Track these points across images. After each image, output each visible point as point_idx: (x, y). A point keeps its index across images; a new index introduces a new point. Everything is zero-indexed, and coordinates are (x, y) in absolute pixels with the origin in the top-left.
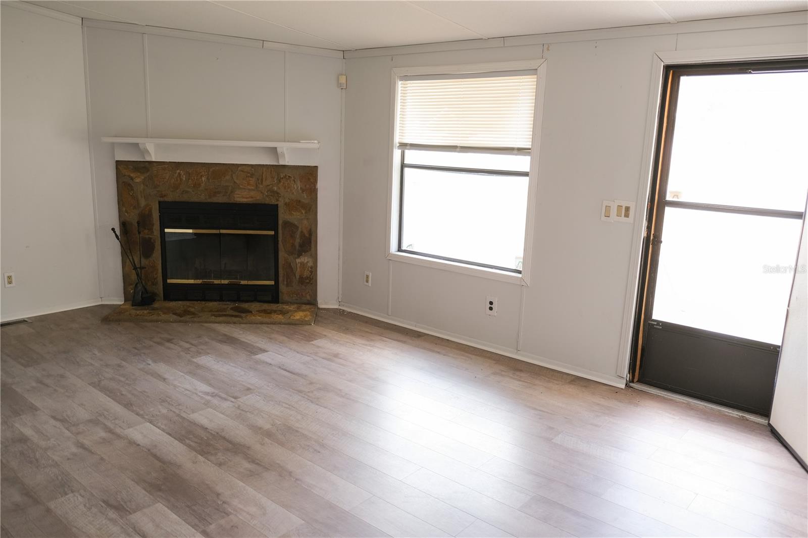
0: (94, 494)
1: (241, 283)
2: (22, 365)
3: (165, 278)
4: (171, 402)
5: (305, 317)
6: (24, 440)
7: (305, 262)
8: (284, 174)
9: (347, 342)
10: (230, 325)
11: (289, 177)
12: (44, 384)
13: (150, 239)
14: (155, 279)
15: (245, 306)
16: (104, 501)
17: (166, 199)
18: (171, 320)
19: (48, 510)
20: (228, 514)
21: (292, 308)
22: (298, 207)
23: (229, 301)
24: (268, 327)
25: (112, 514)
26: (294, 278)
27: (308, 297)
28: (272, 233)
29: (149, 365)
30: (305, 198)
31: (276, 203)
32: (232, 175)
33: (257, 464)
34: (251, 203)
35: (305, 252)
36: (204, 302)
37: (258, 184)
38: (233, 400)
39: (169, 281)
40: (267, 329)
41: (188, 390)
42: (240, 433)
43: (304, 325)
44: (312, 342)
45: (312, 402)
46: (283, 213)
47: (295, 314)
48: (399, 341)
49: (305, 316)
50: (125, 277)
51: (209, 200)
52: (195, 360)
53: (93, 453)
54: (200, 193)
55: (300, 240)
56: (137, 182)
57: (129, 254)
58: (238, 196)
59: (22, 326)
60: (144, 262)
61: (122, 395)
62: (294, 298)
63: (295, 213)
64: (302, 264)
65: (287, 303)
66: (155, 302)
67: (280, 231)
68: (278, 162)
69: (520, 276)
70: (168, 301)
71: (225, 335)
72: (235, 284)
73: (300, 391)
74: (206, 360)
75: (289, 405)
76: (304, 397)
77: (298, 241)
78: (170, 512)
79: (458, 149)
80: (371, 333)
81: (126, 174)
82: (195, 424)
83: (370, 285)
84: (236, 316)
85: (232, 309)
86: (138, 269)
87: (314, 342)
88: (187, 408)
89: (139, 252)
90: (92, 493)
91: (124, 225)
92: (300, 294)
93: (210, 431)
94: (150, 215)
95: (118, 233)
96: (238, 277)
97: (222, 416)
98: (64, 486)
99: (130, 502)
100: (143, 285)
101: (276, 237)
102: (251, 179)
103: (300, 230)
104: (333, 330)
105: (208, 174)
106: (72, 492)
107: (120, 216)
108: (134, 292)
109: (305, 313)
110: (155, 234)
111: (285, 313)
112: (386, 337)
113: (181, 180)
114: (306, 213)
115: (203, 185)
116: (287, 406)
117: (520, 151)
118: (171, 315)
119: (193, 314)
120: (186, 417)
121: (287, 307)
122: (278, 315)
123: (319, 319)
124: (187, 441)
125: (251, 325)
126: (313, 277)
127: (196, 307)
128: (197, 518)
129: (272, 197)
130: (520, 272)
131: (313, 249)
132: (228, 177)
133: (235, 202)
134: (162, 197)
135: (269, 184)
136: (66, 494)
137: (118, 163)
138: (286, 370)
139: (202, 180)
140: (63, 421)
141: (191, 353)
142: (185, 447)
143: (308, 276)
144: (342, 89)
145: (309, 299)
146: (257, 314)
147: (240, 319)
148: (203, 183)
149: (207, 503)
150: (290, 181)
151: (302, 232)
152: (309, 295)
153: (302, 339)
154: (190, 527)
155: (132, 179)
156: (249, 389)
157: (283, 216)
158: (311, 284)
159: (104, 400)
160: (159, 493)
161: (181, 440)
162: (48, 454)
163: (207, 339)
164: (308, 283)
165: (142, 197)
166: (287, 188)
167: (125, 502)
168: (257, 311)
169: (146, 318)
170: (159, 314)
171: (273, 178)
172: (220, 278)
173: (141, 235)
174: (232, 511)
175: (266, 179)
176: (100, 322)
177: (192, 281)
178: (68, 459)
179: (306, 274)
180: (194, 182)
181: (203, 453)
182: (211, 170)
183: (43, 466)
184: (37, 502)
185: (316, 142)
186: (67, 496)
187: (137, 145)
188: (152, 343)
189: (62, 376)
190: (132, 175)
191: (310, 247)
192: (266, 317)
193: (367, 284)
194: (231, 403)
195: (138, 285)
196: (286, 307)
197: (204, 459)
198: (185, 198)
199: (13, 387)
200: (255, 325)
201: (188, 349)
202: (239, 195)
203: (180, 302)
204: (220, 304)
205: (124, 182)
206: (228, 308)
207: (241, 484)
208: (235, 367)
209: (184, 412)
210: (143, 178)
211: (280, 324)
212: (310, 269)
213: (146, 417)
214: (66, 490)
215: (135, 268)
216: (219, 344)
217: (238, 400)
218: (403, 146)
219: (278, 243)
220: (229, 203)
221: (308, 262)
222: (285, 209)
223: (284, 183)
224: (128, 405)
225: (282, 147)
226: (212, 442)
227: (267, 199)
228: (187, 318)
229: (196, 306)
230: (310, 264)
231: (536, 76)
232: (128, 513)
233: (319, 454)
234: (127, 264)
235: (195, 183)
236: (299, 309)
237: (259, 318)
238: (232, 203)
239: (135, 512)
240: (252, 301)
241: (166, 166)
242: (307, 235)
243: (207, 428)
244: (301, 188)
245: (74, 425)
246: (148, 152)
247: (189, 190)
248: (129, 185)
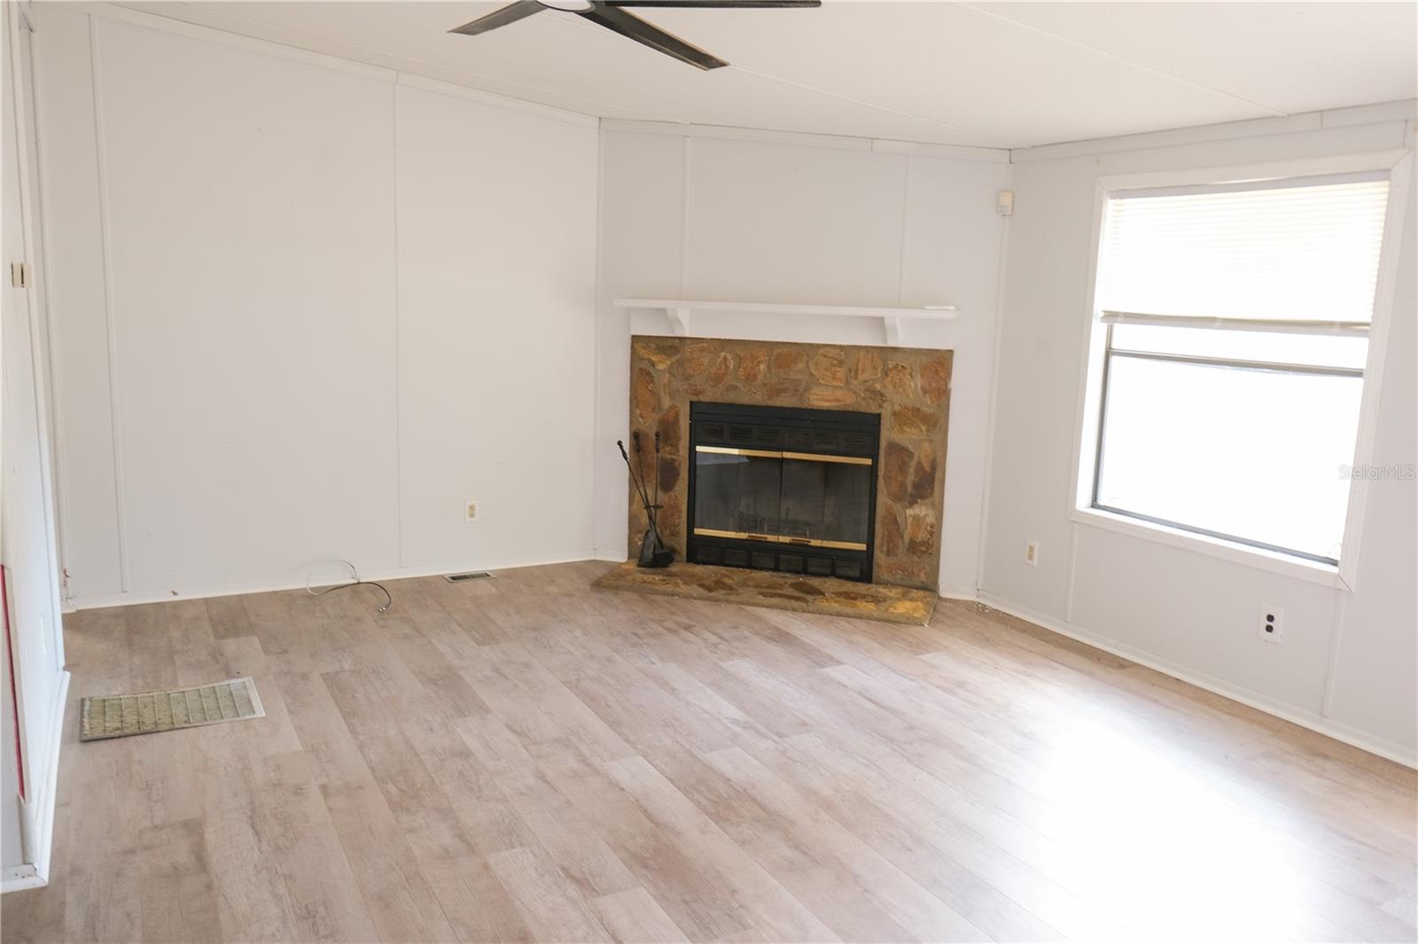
0: (551, 853)
1: (810, 544)
2: (476, 641)
3: (691, 525)
4: (678, 728)
5: (913, 612)
6: (465, 754)
7: (922, 515)
8: (894, 363)
9: (985, 664)
10: (787, 612)
11: (903, 367)
12: (500, 674)
13: (674, 460)
14: (675, 526)
15: (815, 582)
16: (564, 869)
17: (702, 398)
18: (695, 595)
19: (486, 866)
20: (745, 927)
21: (893, 592)
22: (915, 420)
23: (789, 571)
24: (848, 622)
25: (572, 890)
26: (901, 541)
27: (923, 577)
28: (869, 462)
29: (654, 663)
30: (927, 404)
31: (878, 411)
32: (807, 361)
33: (803, 852)
34: (836, 409)
35: (923, 498)
36: (748, 571)
37: (849, 378)
38: (776, 738)
39: (698, 531)
40: (847, 626)
41: (707, 713)
42: (782, 795)
43: (910, 624)
44: (922, 656)
45: (908, 761)
46: (888, 429)
47: (896, 605)
48: (1080, 671)
49: (915, 610)
50: (633, 520)
51: (769, 403)
52: (724, 665)
53: (557, 791)
54: (754, 390)
55: (916, 477)
56: (661, 371)
57: (640, 484)
58: (816, 397)
59: (481, 582)
60: (663, 498)
61: (609, 706)
62: (898, 577)
63: (909, 430)
64: (916, 519)
65: (885, 584)
66: (674, 563)
67: (882, 459)
68: (885, 341)
69: (1334, 570)
70: (693, 562)
71: (777, 629)
72: (801, 545)
73: (891, 740)
74: (742, 667)
75: (868, 761)
76: (895, 750)
77: (911, 478)
78: (657, 904)
79: (1217, 324)
80: (1031, 652)
81: (646, 356)
82: (712, 769)
83: (1035, 565)
84: (797, 599)
85: (794, 586)
86: (652, 509)
87: (926, 657)
88: (702, 741)
89: (655, 481)
90: (548, 853)
91: (636, 436)
92: (910, 570)
93: (734, 785)
94: (676, 422)
95: (627, 450)
96: (808, 533)
97: (756, 763)
98: (510, 834)
99: (600, 877)
100: (657, 535)
101: (873, 470)
102: (838, 369)
103: (916, 458)
104: (961, 639)
105: (770, 360)
106: (522, 845)
107: (631, 423)
108: (644, 544)
109: (914, 604)
110: (681, 453)
111: (880, 602)
112: (1057, 662)
113: (727, 367)
114: (928, 430)
115: (760, 377)
116: (865, 762)
117: (1347, 328)
118: (695, 586)
119: (730, 588)
120: (699, 756)
121: (885, 590)
122: (867, 604)
123: (938, 616)
124: (697, 796)
125: (821, 616)
126: (933, 542)
127: (735, 578)
128: (696, 923)
129: (870, 401)
130: (1334, 563)
131: (936, 494)
132: (801, 366)
133: (809, 407)
134: (697, 395)
135: (868, 379)
136: (513, 847)
137: (634, 337)
138: (870, 700)
139: (759, 369)
140: (519, 734)
141: (718, 652)
142: (692, 804)
143: (926, 540)
144: (1004, 215)
145: (925, 580)
146: (832, 598)
147: (804, 604)
148: (760, 374)
149: (714, 902)
150: (904, 375)
151: (919, 463)
152: (925, 573)
153: (905, 649)
154: (683, 935)
155: (653, 365)
156: (804, 724)
157: (888, 434)
158: (930, 554)
159: (580, 709)
160: (644, 872)
161: (686, 793)
162: (496, 781)
163: (746, 633)
164: (923, 552)
165: (665, 393)
166: (897, 386)
167: (592, 876)
168: (833, 593)
169: (658, 588)
170: (677, 583)
171: (875, 368)
172: (778, 532)
173: (659, 454)
174: (752, 924)
175: (863, 371)
176: (589, 587)
177: (731, 535)
178: (522, 794)
179: (922, 535)
180: (746, 372)
181: (718, 818)
182: (775, 353)
183: (486, 798)
184: (472, 851)
185: (952, 308)
186: (514, 850)
187: (663, 311)
188: (661, 630)
189: (527, 666)
190: (653, 359)
191: (932, 489)
192: (846, 606)
193: (1030, 562)
194: (773, 743)
195: (650, 534)
196: (882, 590)
197: (718, 829)
198: (731, 398)
199: (462, 673)
200: (826, 617)
201: (715, 645)
202: (817, 395)
203: (711, 567)
204: (773, 576)
205: (640, 369)
206: (786, 583)
207: (773, 881)
208: (787, 684)
209: (698, 747)
210: (669, 362)
211: (870, 619)
212: (929, 528)
213: (639, 746)
214: (513, 840)
215: (648, 507)
216: (765, 643)
217: (786, 739)
218: (1111, 316)
219: (876, 480)
220: (800, 409)
221: (926, 515)
222: (893, 422)
223: (892, 378)
224: (614, 724)
225: (894, 316)
226: (733, 803)
227: (864, 404)
228: (720, 594)
229: (735, 576)
230: (930, 520)
231: (1387, 183)
232: (595, 894)
233: (909, 853)
234: (636, 498)
235: (749, 373)
236: (904, 596)
237: (836, 605)
238: (806, 410)
239: (605, 894)
240: (826, 576)
241: (706, 345)
242: (928, 469)
243: (729, 780)
244: (922, 387)
245: (534, 744)
246: (679, 323)
247: (738, 384)
248: (649, 374)
